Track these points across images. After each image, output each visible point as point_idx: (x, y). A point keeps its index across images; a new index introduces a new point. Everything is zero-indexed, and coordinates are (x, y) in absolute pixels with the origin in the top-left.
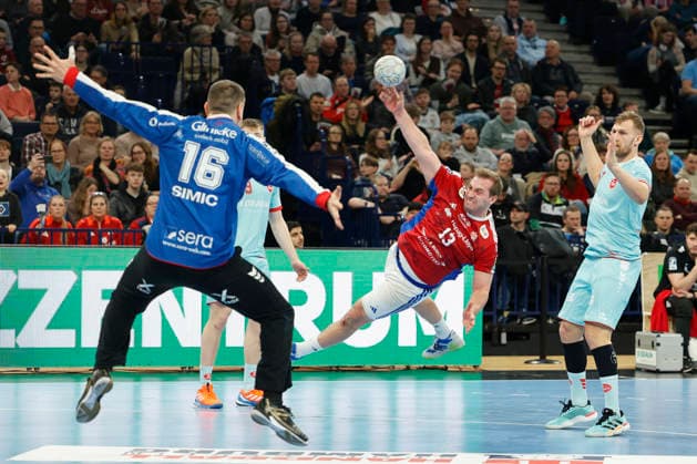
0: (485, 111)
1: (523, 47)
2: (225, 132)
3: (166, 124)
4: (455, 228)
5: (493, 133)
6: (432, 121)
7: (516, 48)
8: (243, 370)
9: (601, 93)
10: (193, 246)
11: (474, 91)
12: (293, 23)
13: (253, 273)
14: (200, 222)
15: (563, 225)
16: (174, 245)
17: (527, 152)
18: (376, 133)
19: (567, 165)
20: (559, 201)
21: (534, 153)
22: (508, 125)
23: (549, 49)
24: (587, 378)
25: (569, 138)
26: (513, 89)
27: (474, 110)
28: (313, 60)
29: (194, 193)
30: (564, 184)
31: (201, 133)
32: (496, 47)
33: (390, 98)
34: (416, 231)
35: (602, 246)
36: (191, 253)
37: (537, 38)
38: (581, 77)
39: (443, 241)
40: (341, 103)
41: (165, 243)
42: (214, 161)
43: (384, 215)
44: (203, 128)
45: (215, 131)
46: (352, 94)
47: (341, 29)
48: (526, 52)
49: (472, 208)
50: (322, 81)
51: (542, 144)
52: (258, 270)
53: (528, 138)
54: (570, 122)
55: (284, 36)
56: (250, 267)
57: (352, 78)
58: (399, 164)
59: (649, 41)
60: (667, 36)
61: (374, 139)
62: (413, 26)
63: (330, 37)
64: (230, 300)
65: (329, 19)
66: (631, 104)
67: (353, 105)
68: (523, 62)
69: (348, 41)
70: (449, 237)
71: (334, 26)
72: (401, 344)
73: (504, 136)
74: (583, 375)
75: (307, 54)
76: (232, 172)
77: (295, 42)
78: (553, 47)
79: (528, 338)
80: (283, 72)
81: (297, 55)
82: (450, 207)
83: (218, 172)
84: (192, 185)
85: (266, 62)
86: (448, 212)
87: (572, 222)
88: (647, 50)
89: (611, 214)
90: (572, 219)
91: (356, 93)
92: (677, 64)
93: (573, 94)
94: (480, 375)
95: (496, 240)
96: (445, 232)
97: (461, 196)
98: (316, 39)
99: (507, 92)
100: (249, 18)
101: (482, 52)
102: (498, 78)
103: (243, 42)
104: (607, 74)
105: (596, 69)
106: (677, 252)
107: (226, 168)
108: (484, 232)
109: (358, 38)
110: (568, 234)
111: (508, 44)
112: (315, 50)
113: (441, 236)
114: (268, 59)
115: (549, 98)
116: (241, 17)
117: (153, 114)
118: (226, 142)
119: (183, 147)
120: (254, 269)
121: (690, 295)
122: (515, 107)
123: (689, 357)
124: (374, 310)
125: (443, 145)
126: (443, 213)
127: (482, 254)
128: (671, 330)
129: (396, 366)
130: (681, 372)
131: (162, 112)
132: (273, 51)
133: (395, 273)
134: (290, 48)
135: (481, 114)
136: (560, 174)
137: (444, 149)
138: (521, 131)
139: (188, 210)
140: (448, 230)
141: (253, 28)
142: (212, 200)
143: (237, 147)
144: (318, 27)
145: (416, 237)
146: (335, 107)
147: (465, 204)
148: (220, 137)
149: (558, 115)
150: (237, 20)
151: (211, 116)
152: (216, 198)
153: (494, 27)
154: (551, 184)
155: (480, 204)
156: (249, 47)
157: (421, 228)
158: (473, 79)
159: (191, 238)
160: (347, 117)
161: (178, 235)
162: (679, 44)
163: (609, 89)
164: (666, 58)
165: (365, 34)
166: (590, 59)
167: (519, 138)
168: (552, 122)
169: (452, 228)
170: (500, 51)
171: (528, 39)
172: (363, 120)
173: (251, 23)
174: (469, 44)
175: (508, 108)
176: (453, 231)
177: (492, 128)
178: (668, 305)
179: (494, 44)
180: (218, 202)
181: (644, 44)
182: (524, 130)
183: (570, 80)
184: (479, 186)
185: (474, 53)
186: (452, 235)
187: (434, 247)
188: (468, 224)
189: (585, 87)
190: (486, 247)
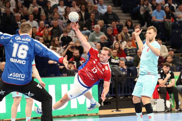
0: (89, 30)
1: (99, 8)
2: (27, 39)
3: (6, 38)
4: (97, 67)
5: (93, 37)
6: (72, 34)
7: (97, 9)
8: (25, 119)
9: (127, 22)
10: (18, 78)
11: (85, 24)
12: (23, 4)
13: (38, 86)
14: (21, 70)
15: (119, 66)
16: (12, 78)
17: (105, 43)
18: (55, 39)
19: (118, 46)
20: (117, 58)
21: (107, 43)
22: (98, 34)
23: (108, 9)
24: (142, 115)
25: (118, 37)
26: (98, 22)
27: (85, 30)
28: (32, 16)
29: (18, 60)
30: (118, 52)
31: (19, 40)
32: (91, 9)
33: (74, 25)
34: (84, 69)
35: (145, 71)
36: (18, 80)
37: (104, 5)
38: (119, 17)
39: (93, 72)
40: (42, 30)
41: (9, 77)
42: (23, 49)
43: (60, 65)
44: (19, 38)
45: (23, 39)
46: (46, 26)
47: (40, 5)
48: (100, 10)
49: (102, 60)
50: (35, 23)
51: (109, 40)
52: (40, 85)
53: (105, 38)
54: (117, 32)
55: (21, 9)
56: (37, 84)
57: (45, 21)
58: (63, 49)
59: (140, 4)
60: (146, 2)
61: (54, 41)
62: (63, 3)
63: (36, 8)
64: (31, 95)
65: (35, 2)
66: (137, 25)
67: (46, 30)
68: (100, 13)
69: (42, 9)
70: (95, 70)
71: (37, 4)
72: (72, 108)
73: (96, 38)
74: (141, 114)
75: (29, 14)
76: (30, 53)
77: (25, 10)
78: (109, 8)
79: (110, 104)
80: (22, 21)
81: (25, 15)
82: (95, 60)
83: (25, 53)
84: (17, 58)
85: (16, 18)
86: (94, 62)
87: (122, 65)
88: (140, 7)
89: (148, 60)
90: (122, 64)
91: (47, 26)
92: (150, 11)
93: (117, 23)
94: (98, 117)
95: (110, 70)
96: (94, 69)
97: (99, 57)
98: (31, 9)
99: (96, 23)
100: (8, 3)
101: (86, 11)
102: (92, 19)
103: (8, 11)
104: (127, 16)
105: (123, 14)
106: (160, 72)
107: (28, 52)
108: (106, 68)
109: (45, 8)
110: (121, 69)
111: (95, 8)
112: (31, 13)
113: (92, 70)
114: (17, 17)
115: (109, 25)
116: (6, 3)
117: (2, 35)
118: (27, 43)
119: (13, 45)
120: (38, 84)
121: (165, 86)
122: (100, 28)
123: (166, 107)
124: (71, 96)
125: (77, 42)
126: (93, 62)
127: (106, 75)
128: (160, 98)
129: (71, 115)
130: (164, 112)
131: (5, 34)
132: (18, 14)
133: (77, 83)
134: (23, 12)
135: (88, 31)
136: (117, 49)
137: (77, 43)
138: (102, 36)
139: (16, 66)
140: (95, 68)
141: (10, 6)
142: (24, 62)
143: (31, 44)
144: (32, 5)
145: (84, 71)
146: (40, 31)
147: (100, 59)
148: (25, 41)
149: (113, 30)
150: (4, 4)
151: (21, 34)
152: (25, 61)
153: (89, 2)
154: (114, 52)
155: (105, 59)
156: (10, 13)
157: (86, 68)
158: (84, 20)
159: (17, 75)
160: (45, 34)
161: (13, 74)
162: (150, 5)
163: (129, 21)
164: (146, 9)
165: (47, 7)
166: (121, 11)
167: (102, 38)
168: (112, 32)
169: (96, 67)
170: (92, 10)
171: (101, 5)
172: (50, 35)
173: (9, 5)
174: (82, 8)
175: (97, 28)
176: (96, 68)
177: (92, 35)
178: (158, 90)
179: (90, 8)
180: (26, 63)
181: (138, 6)
182: (103, 35)
183: (116, 18)
184: (104, 53)
185: (84, 11)
186: (96, 70)
187: (90, 74)
188: (101, 66)
189: (121, 20)
190: (108, 73)
